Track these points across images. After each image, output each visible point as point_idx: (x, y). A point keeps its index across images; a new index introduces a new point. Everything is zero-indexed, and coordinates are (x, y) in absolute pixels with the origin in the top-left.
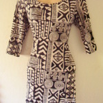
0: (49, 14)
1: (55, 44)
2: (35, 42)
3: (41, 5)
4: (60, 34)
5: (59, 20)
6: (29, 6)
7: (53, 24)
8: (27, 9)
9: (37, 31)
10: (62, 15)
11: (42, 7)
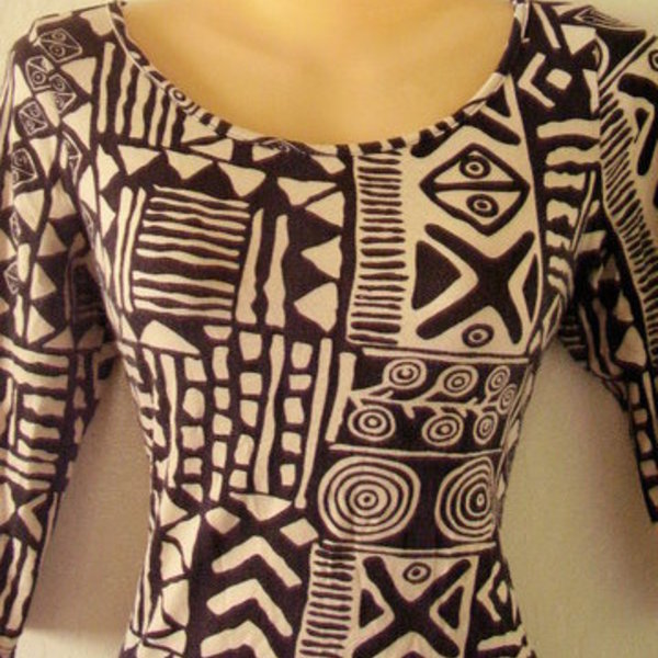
0: (326, 257)
1: (376, 570)
2: (163, 536)
3: (242, 155)
4: (432, 473)
5: (429, 329)
6: (107, 167)
7: (368, 373)
8: (86, 190)
9: (193, 437)
10: (467, 281)
11: (246, 181)
